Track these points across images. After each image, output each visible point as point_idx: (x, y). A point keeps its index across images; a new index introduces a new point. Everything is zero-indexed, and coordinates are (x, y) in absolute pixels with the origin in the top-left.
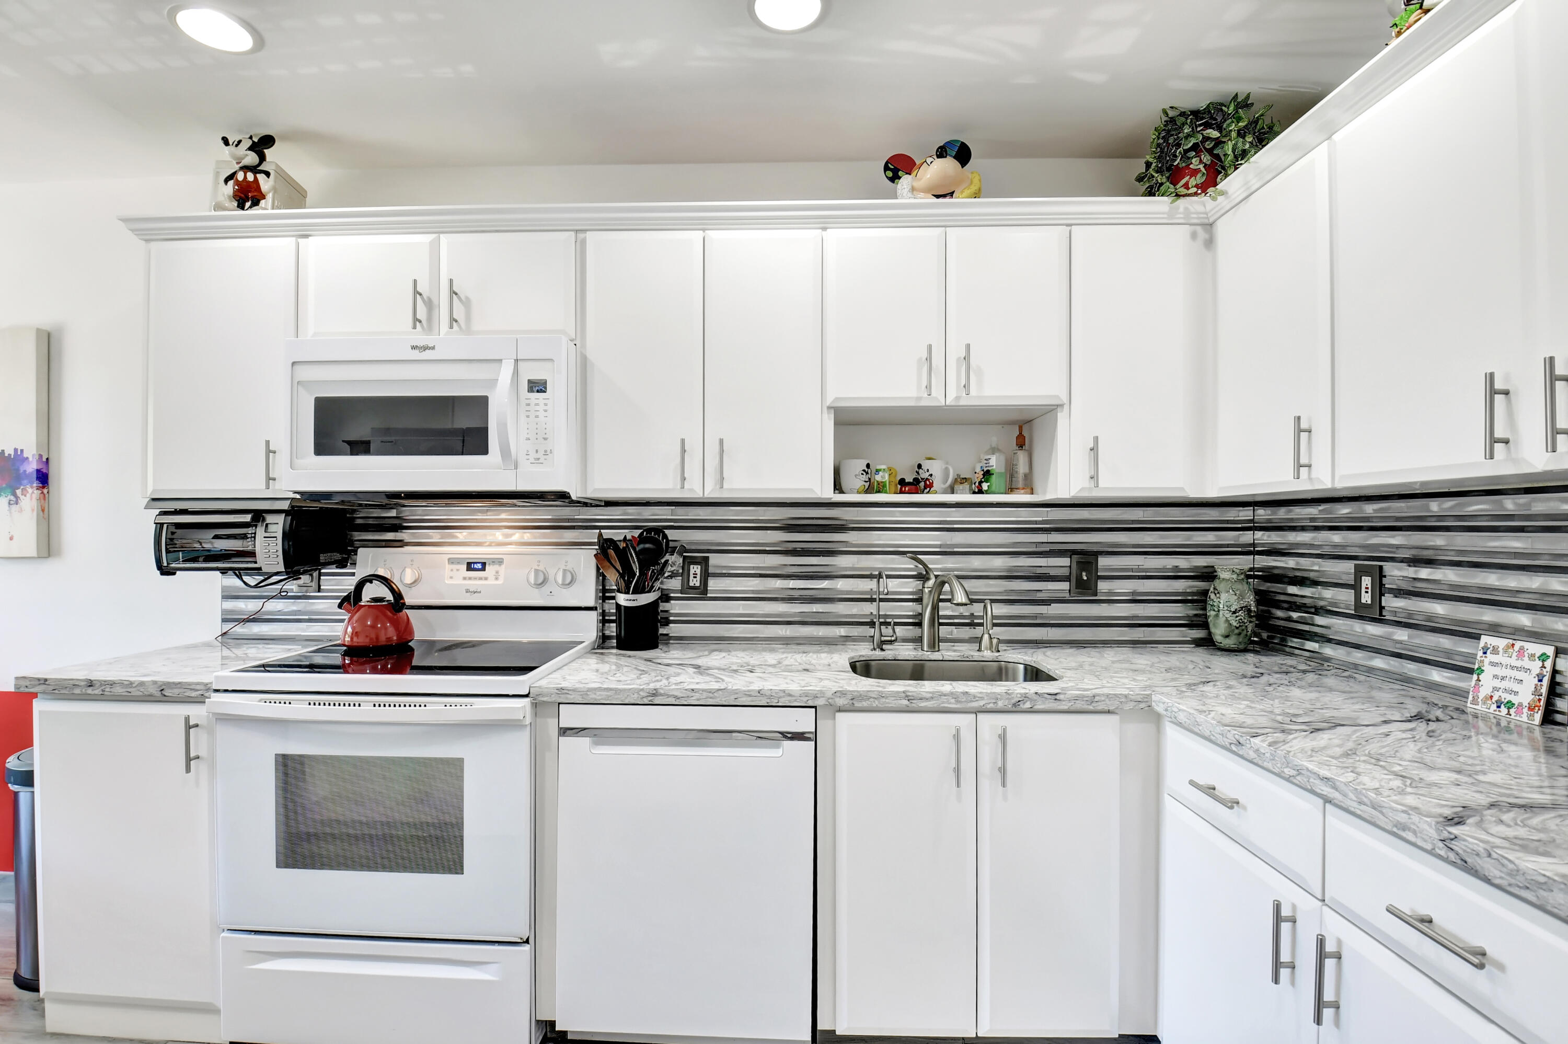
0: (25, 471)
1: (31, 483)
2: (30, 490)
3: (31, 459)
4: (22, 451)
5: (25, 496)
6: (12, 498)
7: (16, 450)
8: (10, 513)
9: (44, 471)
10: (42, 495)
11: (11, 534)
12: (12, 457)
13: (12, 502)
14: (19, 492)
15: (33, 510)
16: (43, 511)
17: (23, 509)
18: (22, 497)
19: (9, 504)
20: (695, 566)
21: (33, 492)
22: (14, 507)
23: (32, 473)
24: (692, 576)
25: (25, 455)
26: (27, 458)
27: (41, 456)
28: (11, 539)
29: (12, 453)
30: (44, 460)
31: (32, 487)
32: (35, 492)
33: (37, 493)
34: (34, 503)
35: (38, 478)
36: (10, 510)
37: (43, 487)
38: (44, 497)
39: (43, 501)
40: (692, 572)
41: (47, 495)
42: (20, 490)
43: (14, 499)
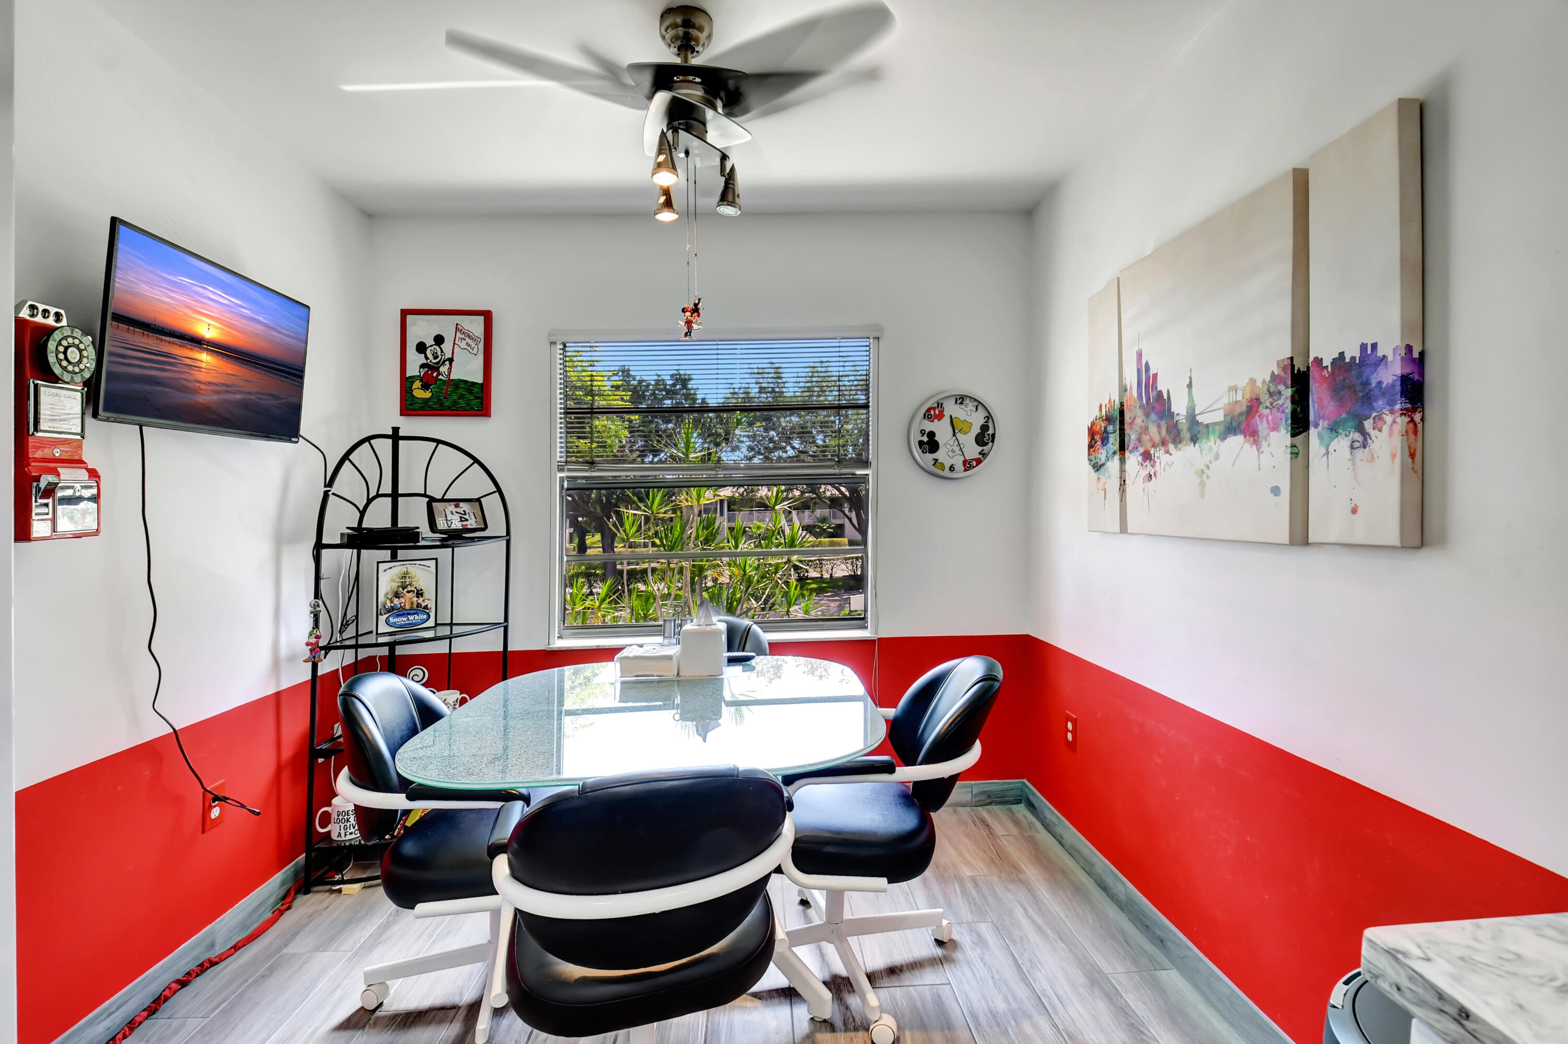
0: (1380, 383)
1: (1391, 403)
2: (1388, 418)
3: (1390, 358)
4: (1374, 346)
5: (1380, 430)
6: (1357, 436)
7: (1363, 347)
8: (1354, 464)
9: (1416, 377)
10: (1411, 425)
11: (1354, 502)
12: (1357, 362)
13: (1356, 444)
14: (1368, 424)
15: (1394, 456)
16: (1412, 455)
17: (1375, 456)
18: (1373, 433)
19: (1352, 447)
21: (1394, 422)
22: (1360, 454)
23: (1393, 385)
25: (1380, 353)
26: (1384, 357)
27: (1409, 348)
28: (1354, 511)
29: (1357, 354)
30: (1416, 355)
31: (1392, 412)
32: (1399, 420)
33: (1402, 421)
34: (1397, 442)
35: (1403, 393)
36: (1352, 460)
37: (1414, 410)
38: (1414, 430)
39: (1412, 436)
41: (1420, 426)
42: (1371, 421)
43: (1360, 439)
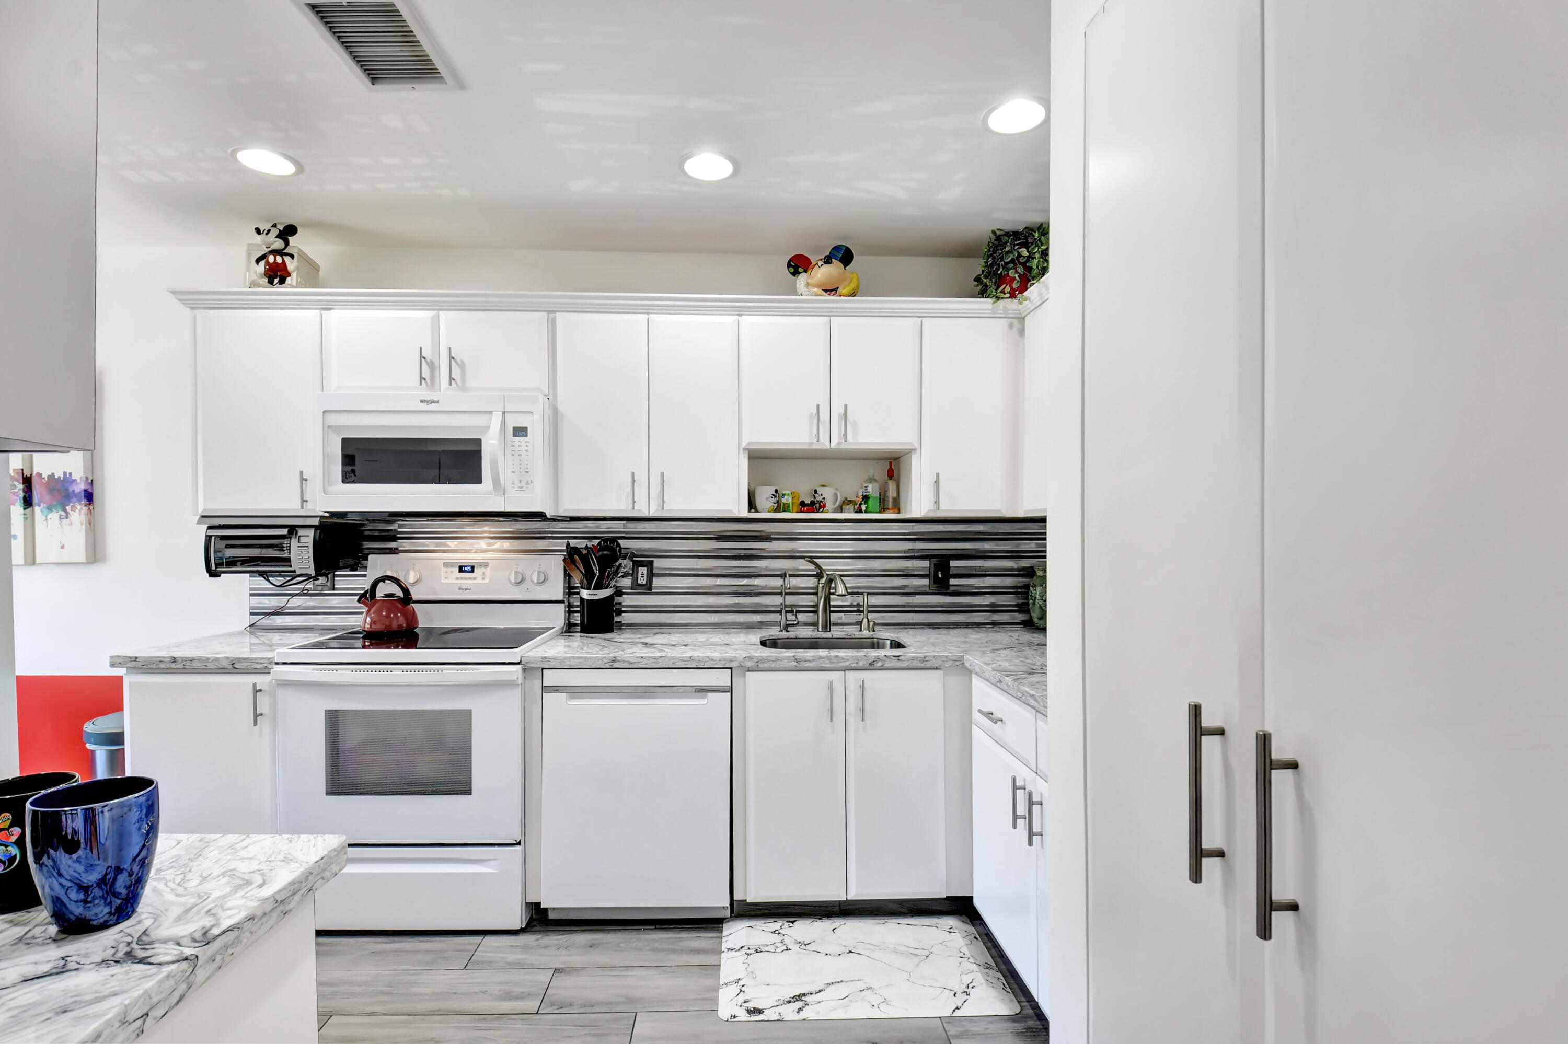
0: (74, 491)
1: (79, 501)
2: (79, 507)
3: (79, 481)
4: (70, 474)
5: (75, 511)
6: (63, 513)
7: (65, 473)
8: (61, 526)
9: (90, 491)
10: (89, 511)
11: (62, 543)
12: (62, 479)
13: (62, 517)
14: (68, 508)
15: (82, 524)
16: (90, 524)
17: (73, 523)
18: (71, 512)
19: (60, 518)
20: (643, 568)
21: (81, 509)
22: (65, 521)
23: (80, 493)
24: (640, 576)
25: (74, 478)
26: (75, 480)
27: (87, 478)
28: (62, 547)
29: (62, 476)
30: (90, 481)
31: (80, 504)
32: (84, 508)
33: (85, 509)
34: (83, 517)
35: (85, 497)
36: (61, 523)
37: (90, 504)
38: (90, 512)
39: (89, 516)
40: (640, 572)
41: (92, 511)
42: (70, 507)
43: (65, 514)
